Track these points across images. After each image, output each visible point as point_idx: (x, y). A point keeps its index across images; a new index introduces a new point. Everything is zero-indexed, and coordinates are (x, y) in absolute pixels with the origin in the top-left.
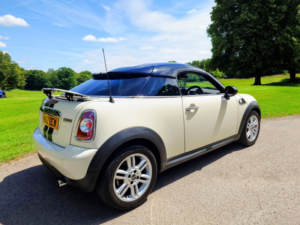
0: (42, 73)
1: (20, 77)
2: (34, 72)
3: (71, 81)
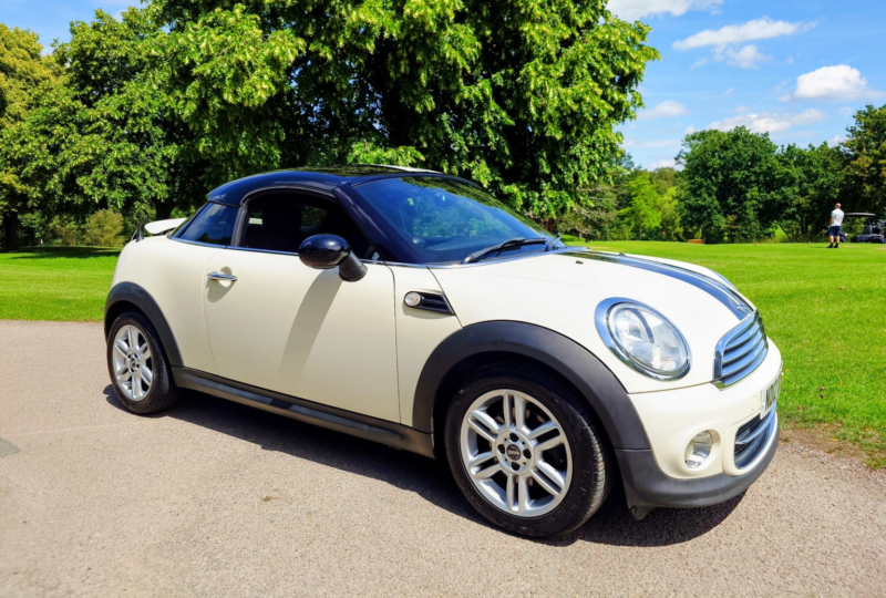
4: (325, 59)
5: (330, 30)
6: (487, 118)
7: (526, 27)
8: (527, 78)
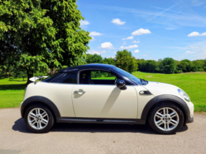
0: (154, 62)
1: (135, 65)
2: (150, 61)
3: (171, 67)
4: (14, 31)
5: (16, 24)
6: (58, 50)
7: (67, 30)
8: (67, 41)
